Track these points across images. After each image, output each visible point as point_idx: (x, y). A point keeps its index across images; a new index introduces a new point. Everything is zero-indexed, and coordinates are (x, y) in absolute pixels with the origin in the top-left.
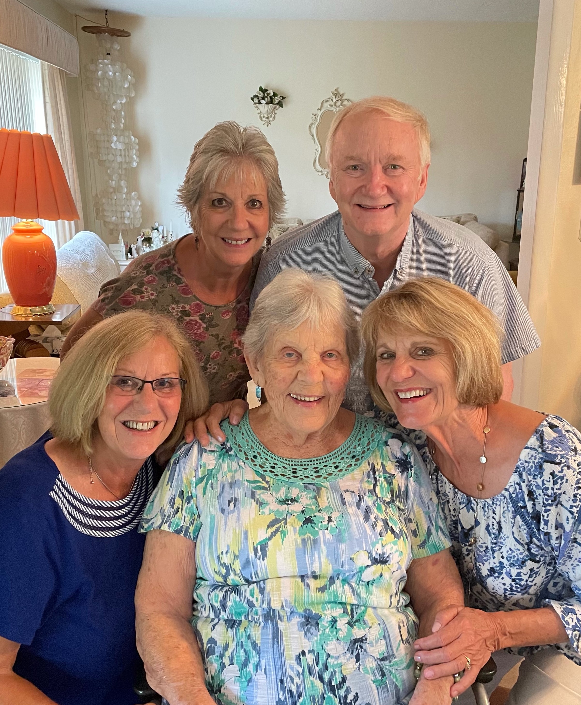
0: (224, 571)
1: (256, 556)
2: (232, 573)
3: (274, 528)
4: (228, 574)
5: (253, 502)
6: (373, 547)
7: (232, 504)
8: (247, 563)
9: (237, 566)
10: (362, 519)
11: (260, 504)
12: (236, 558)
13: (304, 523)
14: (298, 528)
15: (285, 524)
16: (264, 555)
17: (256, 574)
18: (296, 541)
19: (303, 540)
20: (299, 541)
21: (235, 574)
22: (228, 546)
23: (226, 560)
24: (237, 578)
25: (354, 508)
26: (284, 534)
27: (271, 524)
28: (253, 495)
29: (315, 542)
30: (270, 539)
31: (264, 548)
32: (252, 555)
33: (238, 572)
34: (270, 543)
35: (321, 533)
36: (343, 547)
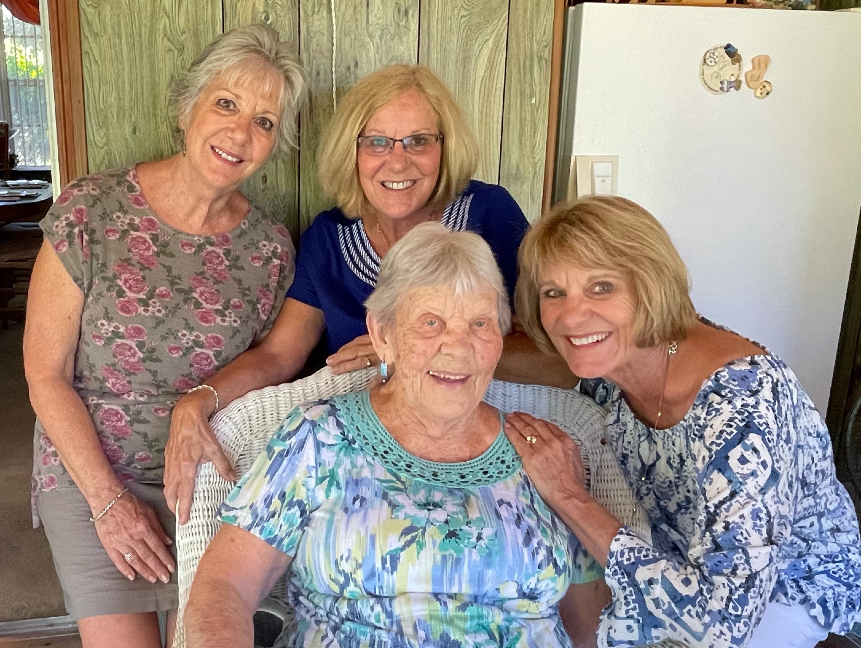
0: (342, 579)
1: (383, 568)
2: (352, 584)
3: (409, 537)
4: (347, 583)
5: (385, 504)
7: (358, 502)
8: (371, 575)
9: (360, 576)
10: (521, 542)
11: (394, 506)
12: (359, 566)
13: (446, 537)
14: (439, 541)
15: (423, 534)
16: (394, 568)
17: (381, 588)
18: (435, 558)
19: (444, 557)
20: (439, 557)
21: (356, 586)
22: (350, 551)
23: (346, 567)
24: (357, 590)
25: (512, 526)
26: (421, 546)
27: (407, 531)
28: (385, 496)
29: (458, 562)
30: (403, 549)
31: (394, 559)
32: (379, 565)
33: (360, 583)
34: (403, 554)
35: (466, 550)
36: (490, 573)
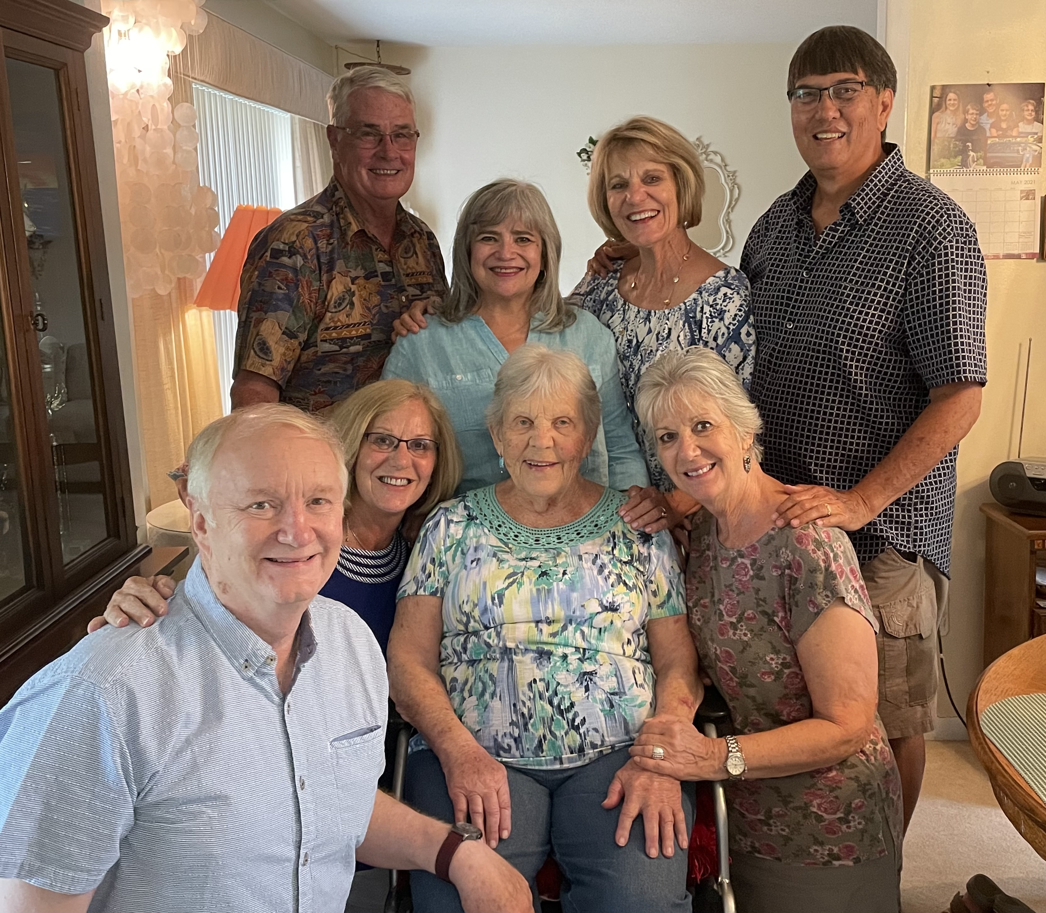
0: (465, 619)
1: (493, 603)
2: (472, 621)
3: (511, 580)
4: (468, 622)
5: (495, 560)
6: (604, 595)
7: (475, 563)
8: (485, 610)
9: (476, 613)
10: (595, 572)
11: (500, 561)
12: (475, 605)
13: (540, 576)
14: (534, 579)
15: (522, 576)
16: (501, 603)
17: (494, 619)
18: (531, 591)
19: (538, 590)
20: (534, 590)
21: (475, 621)
22: (468, 596)
23: (467, 608)
24: (477, 625)
25: (590, 564)
26: (520, 584)
27: (508, 577)
28: (495, 555)
29: (549, 591)
30: (507, 588)
31: (501, 596)
32: (489, 602)
33: (477, 618)
34: (507, 593)
35: (555, 584)
36: (575, 595)
